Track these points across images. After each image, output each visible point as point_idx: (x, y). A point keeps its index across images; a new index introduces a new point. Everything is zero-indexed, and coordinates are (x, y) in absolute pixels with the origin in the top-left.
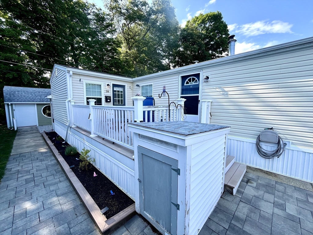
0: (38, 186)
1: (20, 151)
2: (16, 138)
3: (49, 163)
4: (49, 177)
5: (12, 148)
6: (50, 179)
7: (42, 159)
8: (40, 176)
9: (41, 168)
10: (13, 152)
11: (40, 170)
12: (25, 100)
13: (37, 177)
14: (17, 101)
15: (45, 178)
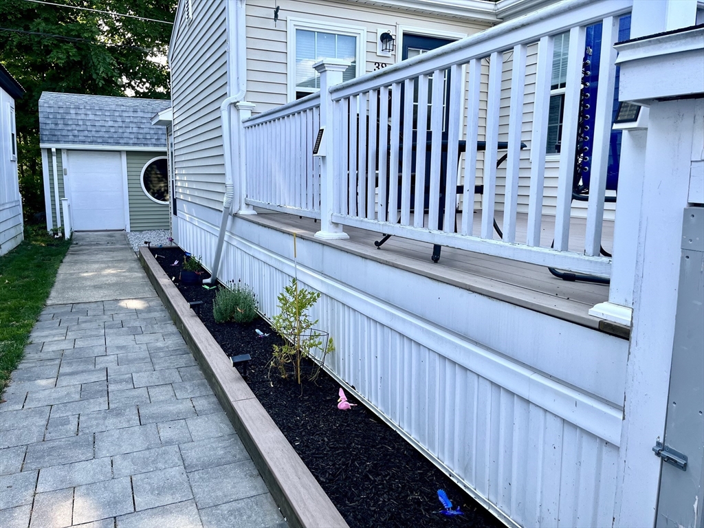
0: (118, 413)
1: (72, 296)
2: (67, 259)
3: (160, 344)
4: (157, 389)
5: (52, 285)
6: (162, 398)
7: (136, 328)
8: (127, 382)
9: (132, 356)
10: (54, 298)
11: (130, 362)
12: (95, 139)
13: (116, 382)
14: (74, 142)
15: (143, 391)
